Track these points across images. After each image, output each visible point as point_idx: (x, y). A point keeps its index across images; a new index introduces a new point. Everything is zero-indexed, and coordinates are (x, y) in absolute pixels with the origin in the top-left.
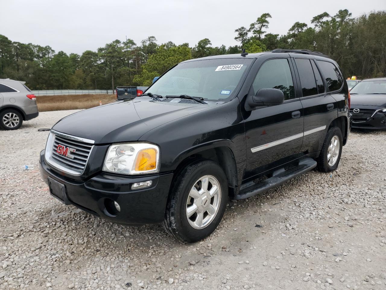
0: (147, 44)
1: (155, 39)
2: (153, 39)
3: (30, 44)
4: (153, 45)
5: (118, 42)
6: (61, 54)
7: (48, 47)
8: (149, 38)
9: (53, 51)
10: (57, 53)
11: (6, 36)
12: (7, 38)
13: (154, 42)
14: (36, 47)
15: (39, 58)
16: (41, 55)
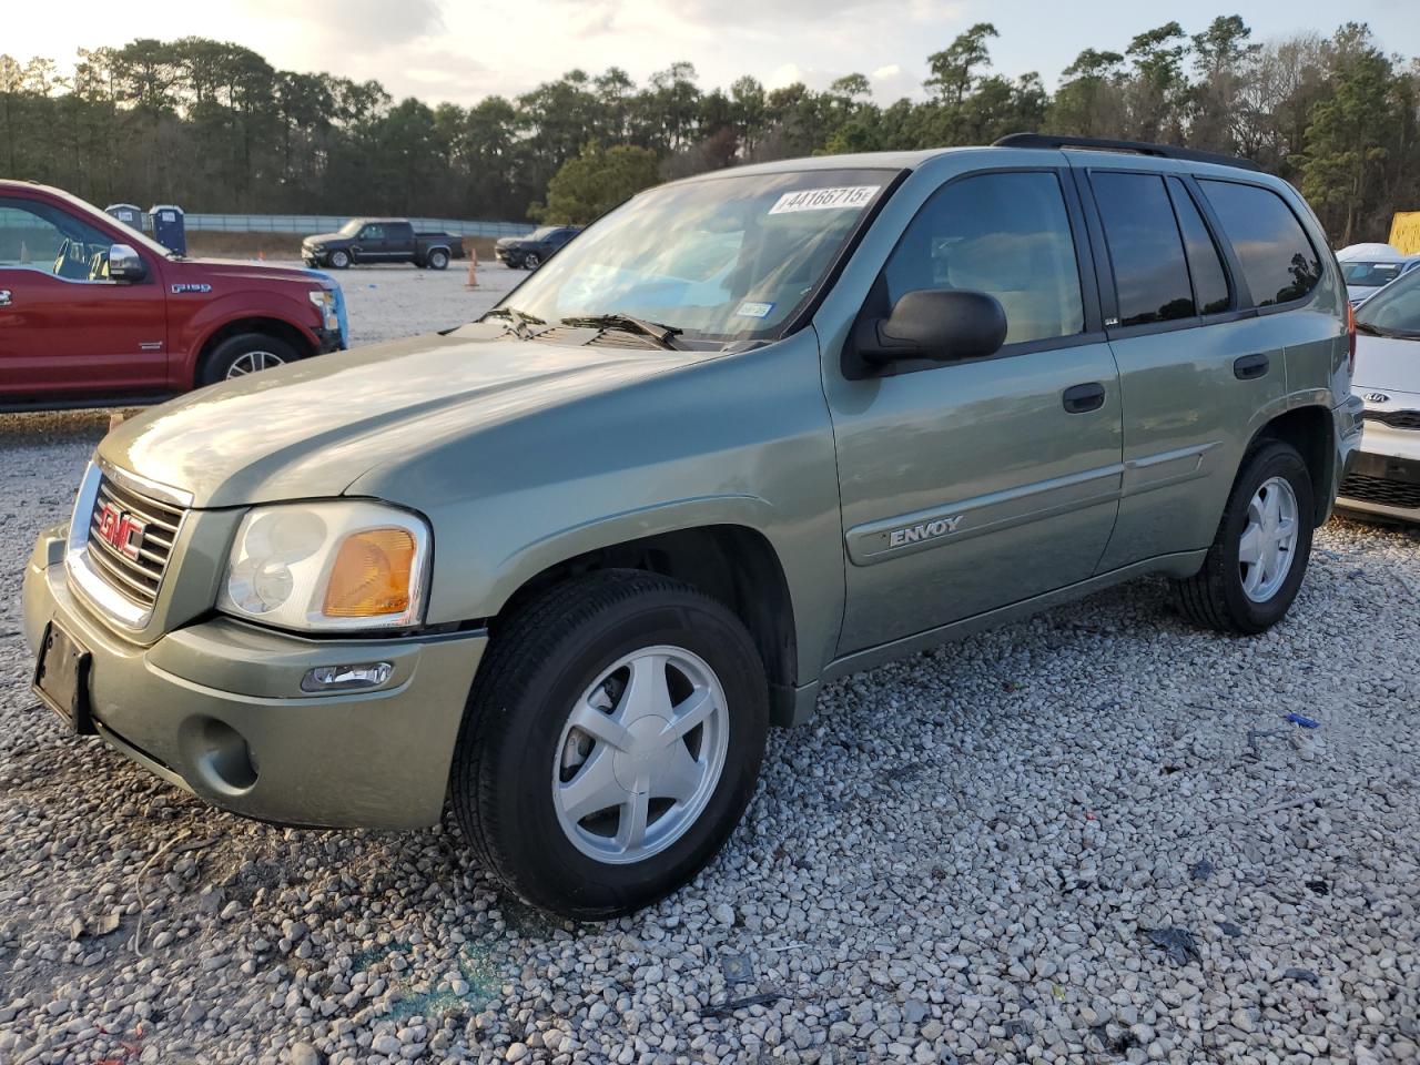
0: (670, 84)
1: (692, 72)
2: (687, 71)
3: (324, 75)
4: (686, 90)
5: (579, 76)
6: (411, 106)
7: (373, 85)
8: (675, 68)
9: (388, 97)
10: (397, 102)
11: (260, 53)
12: (261, 60)
13: (689, 80)
14: (339, 83)
15: (344, 119)
16: (352, 109)
